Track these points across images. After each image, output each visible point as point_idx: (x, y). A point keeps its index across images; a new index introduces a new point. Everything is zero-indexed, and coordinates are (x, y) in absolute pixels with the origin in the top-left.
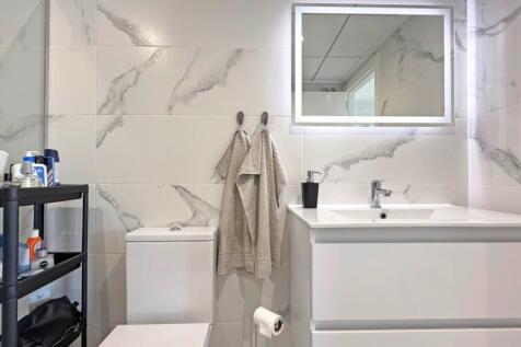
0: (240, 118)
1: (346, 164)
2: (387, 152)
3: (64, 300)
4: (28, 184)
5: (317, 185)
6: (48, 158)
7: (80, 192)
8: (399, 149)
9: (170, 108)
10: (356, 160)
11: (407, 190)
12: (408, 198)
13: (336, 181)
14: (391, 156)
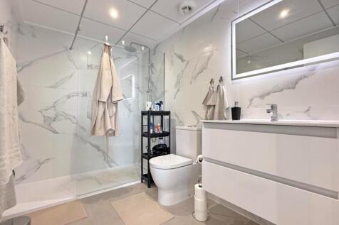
0: (212, 81)
1: (262, 97)
2: (290, 86)
3: (165, 145)
4: (154, 110)
5: (240, 108)
6: (160, 104)
7: (168, 113)
8: (300, 82)
9: (191, 83)
10: (269, 94)
11: (308, 110)
12: (309, 116)
13: (256, 107)
14: (294, 88)
